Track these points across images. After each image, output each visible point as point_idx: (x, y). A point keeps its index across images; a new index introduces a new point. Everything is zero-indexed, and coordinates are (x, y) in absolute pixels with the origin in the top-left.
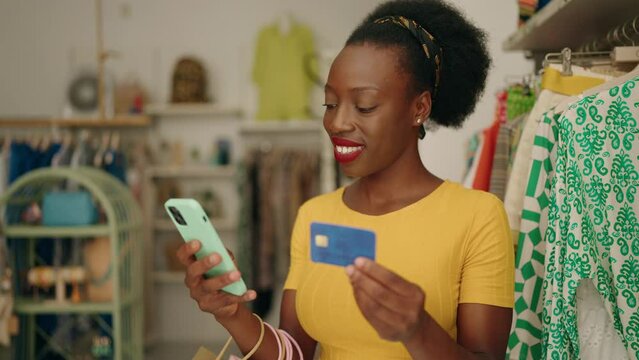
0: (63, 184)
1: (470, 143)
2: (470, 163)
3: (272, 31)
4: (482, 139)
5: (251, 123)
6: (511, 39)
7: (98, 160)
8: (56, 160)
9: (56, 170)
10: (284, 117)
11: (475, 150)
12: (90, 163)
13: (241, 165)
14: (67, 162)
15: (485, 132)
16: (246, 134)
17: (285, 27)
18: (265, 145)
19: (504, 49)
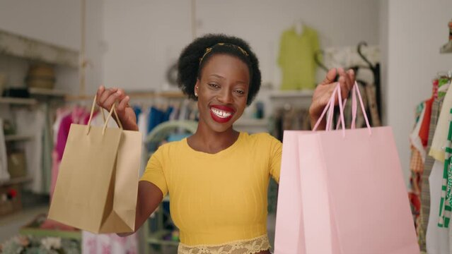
0: (176, 130)
1: (418, 108)
2: (418, 119)
3: (292, 32)
4: (425, 105)
5: (276, 92)
6: (444, 47)
7: (193, 116)
8: (172, 116)
9: (172, 123)
10: (299, 89)
11: (421, 112)
12: (188, 118)
13: (271, 118)
14: (177, 118)
15: (427, 102)
16: (273, 98)
18: (287, 106)
19: (441, 52)
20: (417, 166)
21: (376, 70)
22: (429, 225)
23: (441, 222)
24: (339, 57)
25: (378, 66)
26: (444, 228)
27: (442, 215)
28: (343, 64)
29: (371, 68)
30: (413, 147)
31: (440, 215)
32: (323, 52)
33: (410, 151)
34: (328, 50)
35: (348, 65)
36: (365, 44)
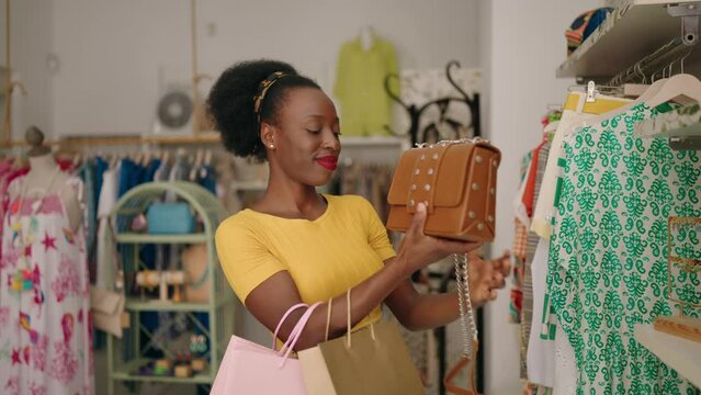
0: (163, 196)
1: (524, 160)
2: (523, 177)
3: (356, 46)
4: (532, 155)
6: (561, 67)
7: (193, 175)
8: (157, 174)
9: (157, 185)
10: (366, 135)
11: (527, 166)
12: (186, 178)
14: (166, 177)
15: (534, 152)
17: (367, 42)
18: (348, 160)
19: (557, 76)
20: (521, 249)
21: (474, 104)
22: (531, 336)
23: (545, 331)
24: (420, 84)
25: (477, 97)
26: (549, 340)
27: (546, 322)
28: (427, 95)
29: (467, 101)
30: (517, 220)
31: (543, 322)
32: (397, 76)
33: (514, 226)
34: (406, 73)
35: (435, 97)
36: (458, 65)
